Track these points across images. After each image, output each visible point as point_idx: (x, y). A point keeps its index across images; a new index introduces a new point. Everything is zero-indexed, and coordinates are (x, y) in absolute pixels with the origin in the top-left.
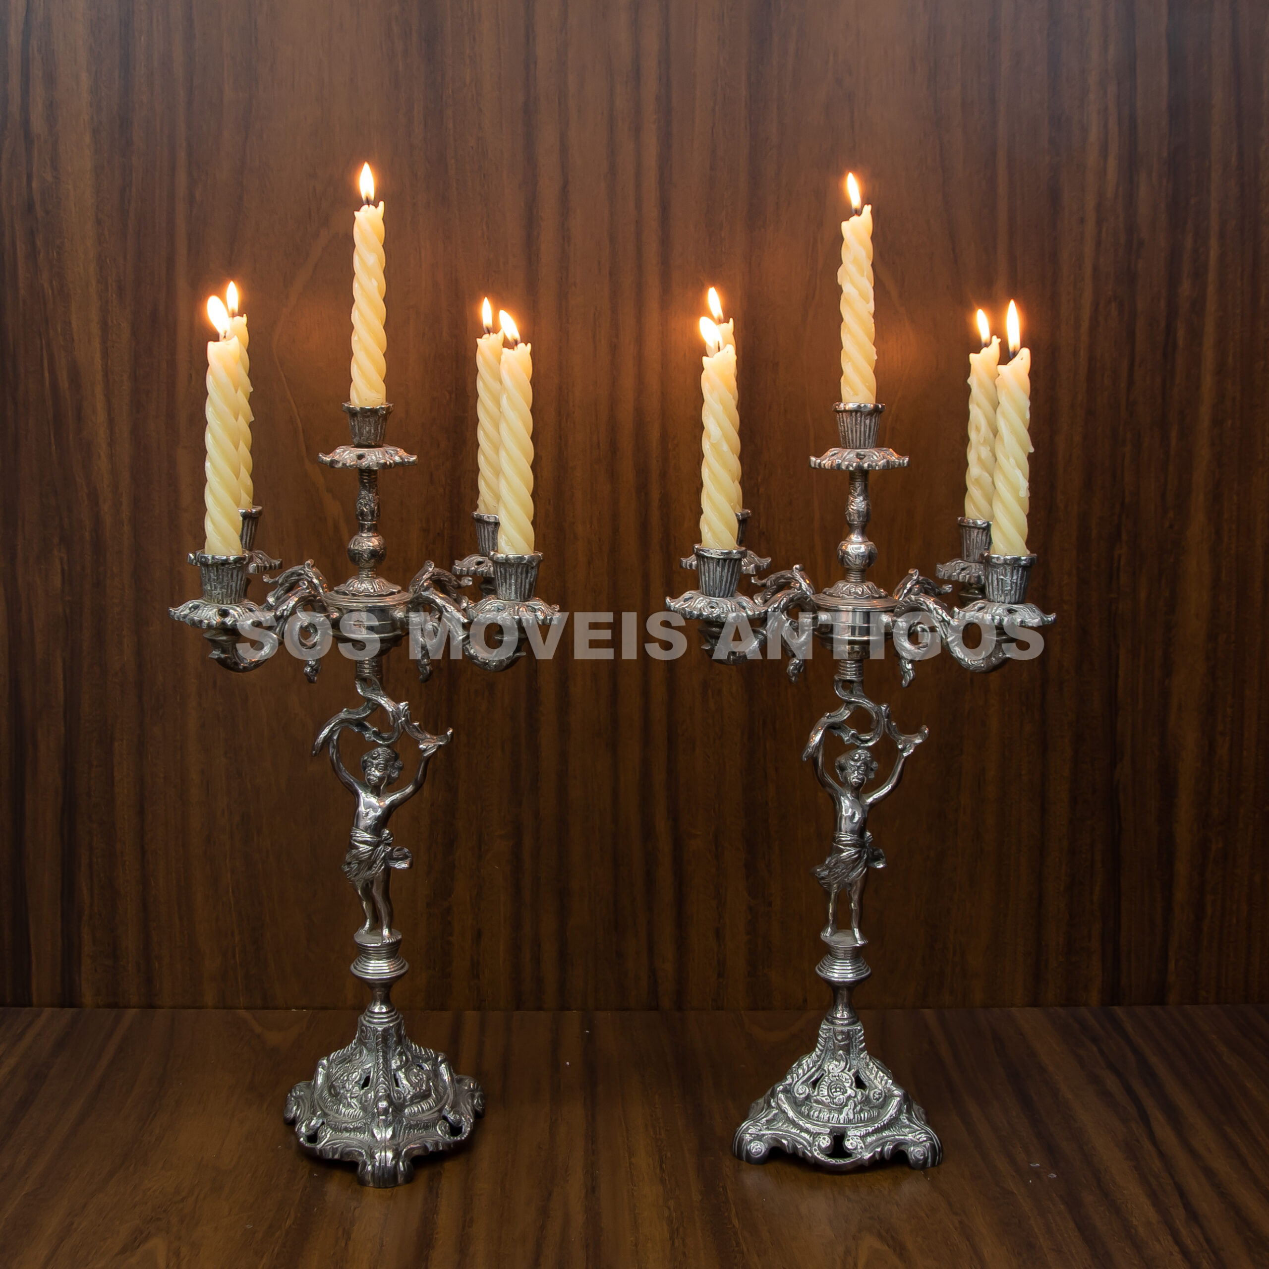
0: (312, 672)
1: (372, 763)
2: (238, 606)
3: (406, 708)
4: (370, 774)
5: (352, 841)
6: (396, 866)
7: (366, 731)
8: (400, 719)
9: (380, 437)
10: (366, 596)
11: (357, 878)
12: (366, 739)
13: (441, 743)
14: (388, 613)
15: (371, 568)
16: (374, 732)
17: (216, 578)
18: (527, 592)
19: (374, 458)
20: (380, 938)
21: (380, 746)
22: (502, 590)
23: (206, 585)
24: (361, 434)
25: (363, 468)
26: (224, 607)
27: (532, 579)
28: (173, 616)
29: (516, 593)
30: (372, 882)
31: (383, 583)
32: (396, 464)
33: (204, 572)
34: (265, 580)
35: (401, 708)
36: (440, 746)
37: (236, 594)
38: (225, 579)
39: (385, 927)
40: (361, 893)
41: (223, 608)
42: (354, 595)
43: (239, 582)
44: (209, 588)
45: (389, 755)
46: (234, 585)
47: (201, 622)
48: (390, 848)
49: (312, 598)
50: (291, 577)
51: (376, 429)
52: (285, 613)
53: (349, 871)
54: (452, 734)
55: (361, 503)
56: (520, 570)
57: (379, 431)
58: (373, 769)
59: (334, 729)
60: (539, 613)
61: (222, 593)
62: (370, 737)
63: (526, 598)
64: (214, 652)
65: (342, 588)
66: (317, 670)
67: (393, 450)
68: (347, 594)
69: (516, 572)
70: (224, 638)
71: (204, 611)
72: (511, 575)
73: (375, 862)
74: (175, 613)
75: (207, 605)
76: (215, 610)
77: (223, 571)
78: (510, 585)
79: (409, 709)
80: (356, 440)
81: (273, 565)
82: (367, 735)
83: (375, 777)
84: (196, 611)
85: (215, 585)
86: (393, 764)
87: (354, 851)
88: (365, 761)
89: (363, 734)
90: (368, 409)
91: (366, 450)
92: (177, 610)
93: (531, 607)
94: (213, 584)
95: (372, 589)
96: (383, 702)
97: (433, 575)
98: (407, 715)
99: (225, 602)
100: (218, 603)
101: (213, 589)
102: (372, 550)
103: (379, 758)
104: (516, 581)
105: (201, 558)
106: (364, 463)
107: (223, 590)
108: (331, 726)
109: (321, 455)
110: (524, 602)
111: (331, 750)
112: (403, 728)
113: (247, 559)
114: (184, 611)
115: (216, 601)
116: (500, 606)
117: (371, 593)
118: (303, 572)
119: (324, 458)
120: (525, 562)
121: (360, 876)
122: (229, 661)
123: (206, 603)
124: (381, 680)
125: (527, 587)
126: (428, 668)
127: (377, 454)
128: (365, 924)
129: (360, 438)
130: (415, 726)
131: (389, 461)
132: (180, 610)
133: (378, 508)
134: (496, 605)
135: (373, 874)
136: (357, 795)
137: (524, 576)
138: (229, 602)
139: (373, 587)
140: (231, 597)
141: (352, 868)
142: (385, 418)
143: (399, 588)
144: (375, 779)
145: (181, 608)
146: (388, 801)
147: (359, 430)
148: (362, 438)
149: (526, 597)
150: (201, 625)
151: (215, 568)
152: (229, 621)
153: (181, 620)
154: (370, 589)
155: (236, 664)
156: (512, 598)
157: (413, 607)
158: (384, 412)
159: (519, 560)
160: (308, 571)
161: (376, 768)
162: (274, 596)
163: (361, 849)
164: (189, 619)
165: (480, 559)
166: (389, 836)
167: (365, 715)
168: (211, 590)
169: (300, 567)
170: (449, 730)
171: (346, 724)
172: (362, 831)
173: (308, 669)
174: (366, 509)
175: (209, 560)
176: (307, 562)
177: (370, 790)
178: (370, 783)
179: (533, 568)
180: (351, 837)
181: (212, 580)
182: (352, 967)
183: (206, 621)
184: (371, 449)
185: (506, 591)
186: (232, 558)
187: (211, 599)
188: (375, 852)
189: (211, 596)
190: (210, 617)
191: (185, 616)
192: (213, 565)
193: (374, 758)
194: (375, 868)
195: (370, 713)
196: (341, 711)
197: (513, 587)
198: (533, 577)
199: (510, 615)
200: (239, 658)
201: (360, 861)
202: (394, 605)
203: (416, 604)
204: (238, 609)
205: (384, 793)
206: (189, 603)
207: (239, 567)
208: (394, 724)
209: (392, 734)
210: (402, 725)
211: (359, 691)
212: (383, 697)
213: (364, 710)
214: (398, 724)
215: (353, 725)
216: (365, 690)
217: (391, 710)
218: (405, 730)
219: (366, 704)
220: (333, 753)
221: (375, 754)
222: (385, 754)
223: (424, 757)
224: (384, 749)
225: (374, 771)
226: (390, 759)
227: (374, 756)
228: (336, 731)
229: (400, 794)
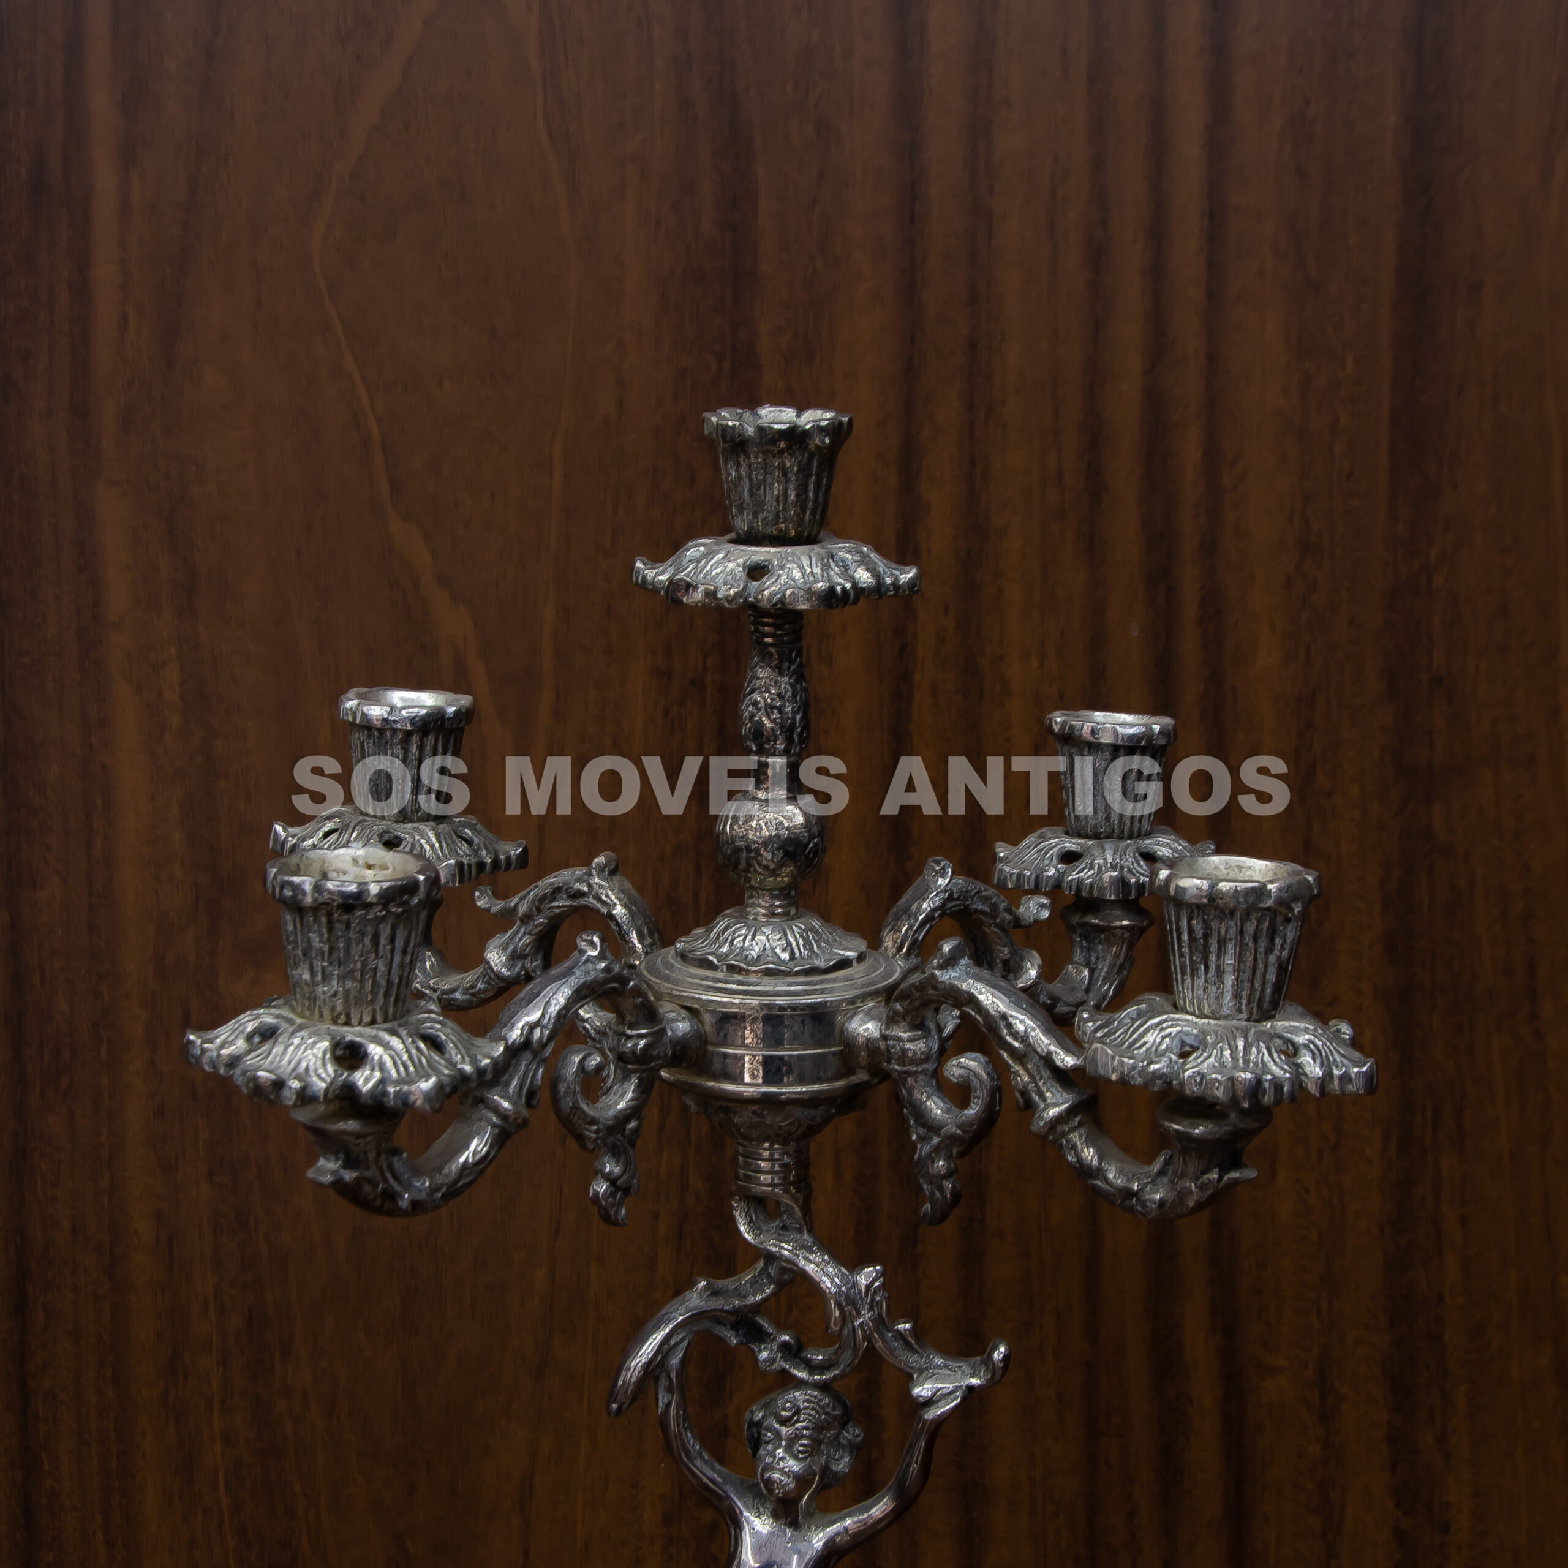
0: (613, 1195)
1: (778, 1435)
2: (393, 1033)
3: (877, 1284)
4: (771, 1467)
7: (761, 1341)
8: (859, 1314)
9: (813, 513)
10: (768, 973)
12: (762, 1366)
13: (975, 1381)
14: (832, 1024)
15: (781, 889)
16: (784, 1346)
17: (326, 948)
18: (1269, 991)
19: (797, 574)
21: (800, 1384)
22: (1191, 989)
23: (296, 965)
24: (759, 506)
25: (765, 604)
26: (351, 1034)
27: (1285, 953)
28: (198, 1060)
29: (1237, 996)
31: (817, 932)
32: (859, 590)
33: (291, 928)
34: (479, 904)
35: (864, 1283)
36: (970, 1388)
37: (387, 995)
38: (356, 950)
41: (349, 1038)
42: (732, 969)
43: (397, 959)
44: (306, 976)
45: (827, 1414)
46: (382, 968)
47: (279, 1084)
49: (615, 985)
50: (554, 900)
51: (803, 489)
52: (537, 1033)
54: (1006, 1358)
55: (755, 704)
56: (1250, 928)
57: (811, 494)
58: (780, 1452)
59: (672, 1342)
60: (1306, 1059)
61: (347, 993)
62: (774, 1361)
63: (1265, 1011)
64: (322, 1162)
65: (697, 942)
66: (626, 1191)
67: (849, 552)
68: (711, 966)
69: (1241, 932)
70: (352, 1125)
71: (291, 1048)
72: (1222, 943)
74: (204, 1051)
75: (300, 1028)
76: (326, 1044)
77: (348, 927)
78: (1220, 973)
79: (883, 1286)
80: (742, 523)
81: (502, 857)
82: (764, 1355)
83: (787, 1474)
84: (266, 1047)
85: (323, 969)
86: (837, 1437)
89: (753, 1351)
90: (779, 431)
91: (773, 550)
92: (211, 1041)
93: (1280, 1037)
94: (318, 964)
95: (784, 950)
96: (810, 1268)
97: (951, 898)
98: (880, 1303)
99: (354, 1021)
100: (335, 1021)
101: (319, 978)
102: (789, 838)
103: (798, 1421)
104: (1240, 959)
105: (282, 888)
106: (770, 589)
107: (349, 984)
108: (664, 1333)
109: (639, 564)
110: (1258, 1021)
111: (663, 1399)
112: (869, 1339)
113: (422, 889)
114: (232, 1043)
115: (327, 1013)
116: (1187, 1034)
117: (783, 962)
118: (586, 889)
119: (650, 574)
120: (1269, 903)
122: (367, 1188)
123: (299, 1021)
124: (806, 1209)
125: (1272, 976)
126: (948, 1185)
127: (806, 562)
129: (755, 516)
130: (898, 1331)
131: (842, 584)
132: (218, 1041)
133: (805, 717)
134: (1174, 1030)
136: (736, 1523)
137: (1263, 944)
138: (367, 1019)
139: (789, 944)
140: (372, 1002)
142: (829, 458)
143: (863, 945)
144: (786, 1480)
145: (223, 1033)
146: (818, 1540)
147: (751, 494)
148: (761, 516)
149: (1266, 1005)
150: (278, 1096)
151: (324, 920)
152: (367, 1080)
153: (222, 1071)
154: (778, 951)
155: (391, 1196)
156: (1226, 1011)
157: (907, 1012)
158: (827, 441)
159: (1251, 899)
160: (600, 886)
161: (788, 1449)
162: (504, 950)
164: (244, 1073)
165: (1071, 844)
167: (759, 1297)
168: (314, 984)
169: (579, 872)
170: (996, 1347)
171: (705, 1324)
173: (601, 1187)
174: (773, 721)
175: (304, 893)
176: (596, 860)
177: (771, 1507)
178: (771, 1491)
179: (1288, 920)
181: (314, 954)
183: (295, 1084)
184: (789, 550)
185: (1205, 989)
186: (374, 889)
187: (312, 1011)
189: (313, 999)
190: (307, 1069)
191: (234, 1061)
192: (315, 909)
193: (784, 1422)
195: (773, 1294)
196: (688, 1287)
197: (1229, 980)
198: (1287, 947)
199: (1223, 1065)
200: (395, 1178)
202: (852, 1001)
203: (917, 1004)
204: (395, 1042)
205: (809, 1515)
206: (244, 1017)
207: (399, 916)
208: (842, 1328)
209: (836, 1353)
210: (863, 1330)
211: (742, 1229)
212: (812, 1252)
213: (756, 1282)
214: (854, 1328)
215: (724, 1325)
216: (758, 1228)
217: (833, 1290)
218: (873, 1346)
219: (761, 1264)
220: (668, 1405)
221: (784, 1409)
222: (813, 1409)
223: (925, 1421)
224: (810, 1395)
225: (782, 1459)
226: (829, 1423)
227: (783, 1413)
228: (677, 1344)
229: (855, 1519)
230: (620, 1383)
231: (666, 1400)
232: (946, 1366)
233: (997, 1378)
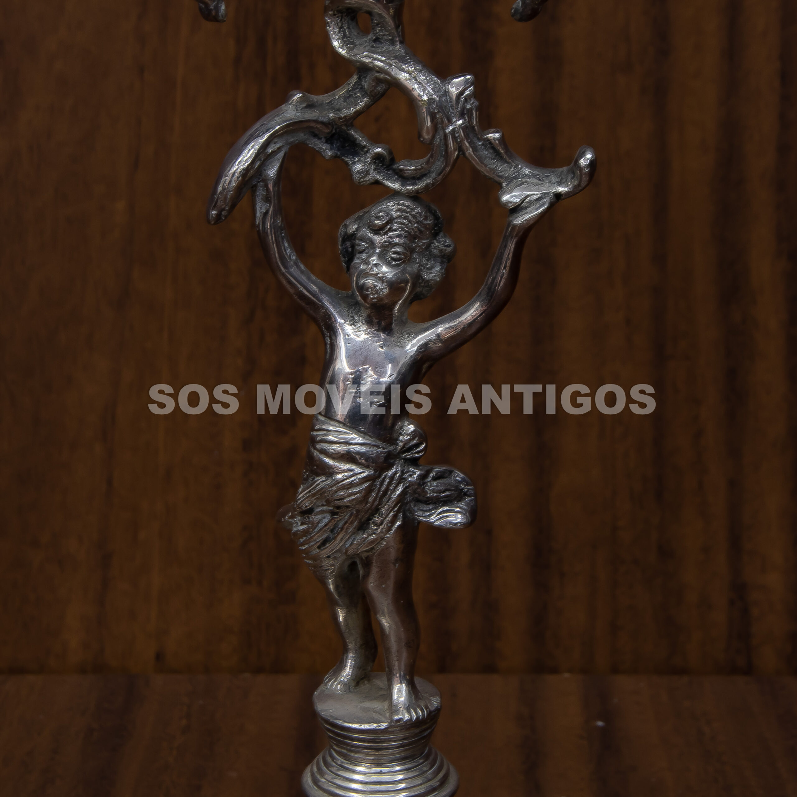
1: (372, 243)
3: (467, 92)
4: (366, 275)
5: (316, 453)
6: (433, 519)
7: (355, 153)
8: (450, 122)
11: (325, 552)
12: (356, 178)
13: (561, 189)
16: (378, 158)
20: (386, 704)
21: (394, 194)
30: (367, 564)
35: (454, 91)
36: (558, 196)
39: (396, 679)
40: (337, 587)
45: (418, 222)
48: (418, 473)
53: (306, 532)
54: (592, 164)
58: (374, 260)
59: (270, 150)
62: (367, 172)
73: (377, 510)
79: (474, 95)
82: (358, 167)
83: (381, 279)
86: (428, 246)
87: (321, 481)
88: (352, 237)
89: (347, 163)
96: (403, 76)
98: (470, 110)
103: (391, 230)
108: (262, 140)
111: (261, 208)
112: (460, 147)
121: (337, 544)
124: (398, 17)
128: (341, 666)
130: (488, 140)
135: (373, 542)
136: (331, 331)
141: (314, 525)
144: (379, 286)
146: (411, 346)
161: (382, 256)
163: (339, 476)
166: (415, 441)
167: (352, 110)
170: (582, 155)
171: (301, 136)
172: (344, 424)
177: (364, 313)
178: (365, 297)
180: (313, 441)
182: (307, 779)
188: (378, 483)
193: (378, 231)
194: (378, 525)
195: (367, 107)
196: (285, 99)
201: (338, 507)
205: (403, 323)
208: (433, 137)
209: (428, 162)
210: (455, 138)
211: (336, 44)
212: (405, 62)
213: (350, 96)
214: (446, 136)
215: (320, 139)
216: (352, 43)
217: (425, 98)
218: (464, 154)
219: (354, 79)
220: (266, 214)
221: (378, 218)
222: (405, 218)
223: (514, 226)
224: (403, 205)
225: (376, 265)
226: (421, 232)
227: (377, 222)
228: (274, 153)
229: (447, 325)
230: (220, 189)
231: (264, 210)
232: (534, 176)
233: (583, 184)
